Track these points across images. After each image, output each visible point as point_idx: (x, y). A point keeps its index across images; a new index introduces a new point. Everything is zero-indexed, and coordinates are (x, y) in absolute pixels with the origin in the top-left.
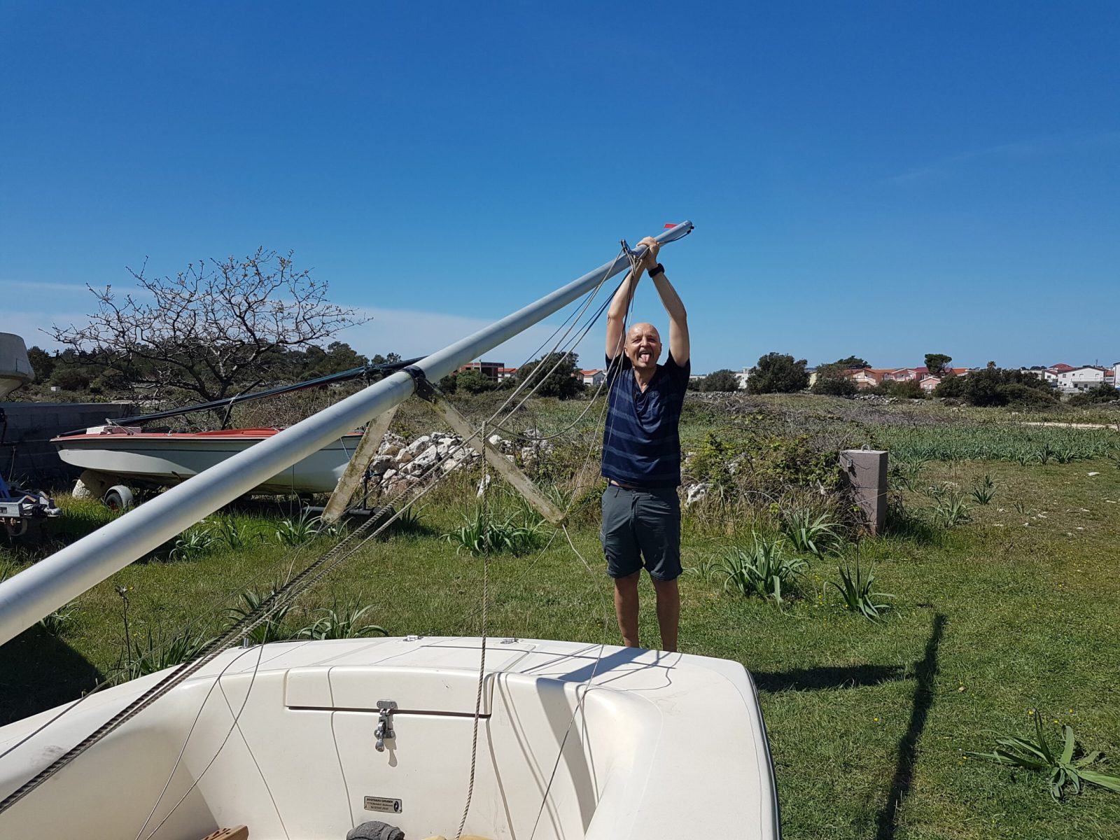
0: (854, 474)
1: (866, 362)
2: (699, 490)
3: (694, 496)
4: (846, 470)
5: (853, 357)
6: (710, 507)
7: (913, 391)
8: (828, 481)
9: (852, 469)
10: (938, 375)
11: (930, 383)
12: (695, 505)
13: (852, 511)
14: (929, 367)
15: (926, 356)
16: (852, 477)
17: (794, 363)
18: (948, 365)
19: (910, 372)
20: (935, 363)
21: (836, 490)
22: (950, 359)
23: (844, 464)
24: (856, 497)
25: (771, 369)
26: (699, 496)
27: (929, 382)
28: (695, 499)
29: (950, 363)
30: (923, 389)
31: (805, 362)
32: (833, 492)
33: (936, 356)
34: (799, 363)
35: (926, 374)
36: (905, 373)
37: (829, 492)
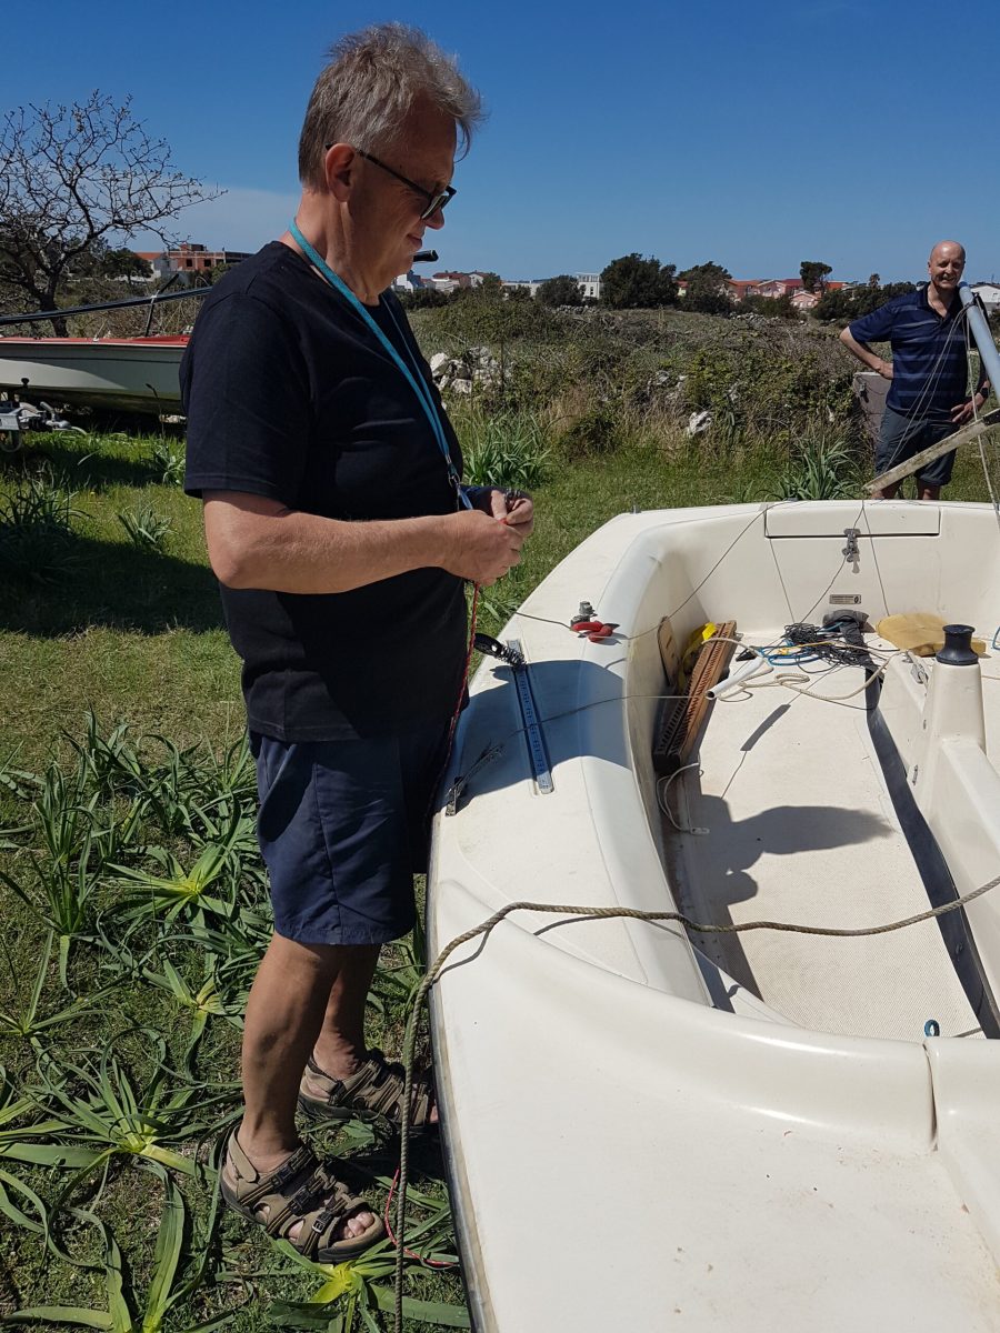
0: (867, 401)
1: (726, 271)
2: (705, 418)
3: (699, 425)
4: (858, 395)
5: (711, 262)
6: (717, 437)
7: (784, 308)
8: (840, 407)
9: (864, 394)
10: (811, 290)
11: (804, 301)
12: (700, 435)
13: (862, 437)
14: (804, 278)
15: (803, 264)
16: (863, 403)
17: (661, 268)
18: (828, 278)
19: (778, 284)
20: (812, 274)
21: (848, 416)
22: (830, 270)
23: (856, 388)
24: (866, 425)
25: (632, 276)
26: (705, 425)
27: (800, 299)
28: (701, 429)
29: (829, 275)
30: (797, 308)
31: (673, 268)
32: (844, 418)
33: (814, 265)
34: (666, 269)
35: (797, 288)
36: (772, 286)
37: (840, 419)
